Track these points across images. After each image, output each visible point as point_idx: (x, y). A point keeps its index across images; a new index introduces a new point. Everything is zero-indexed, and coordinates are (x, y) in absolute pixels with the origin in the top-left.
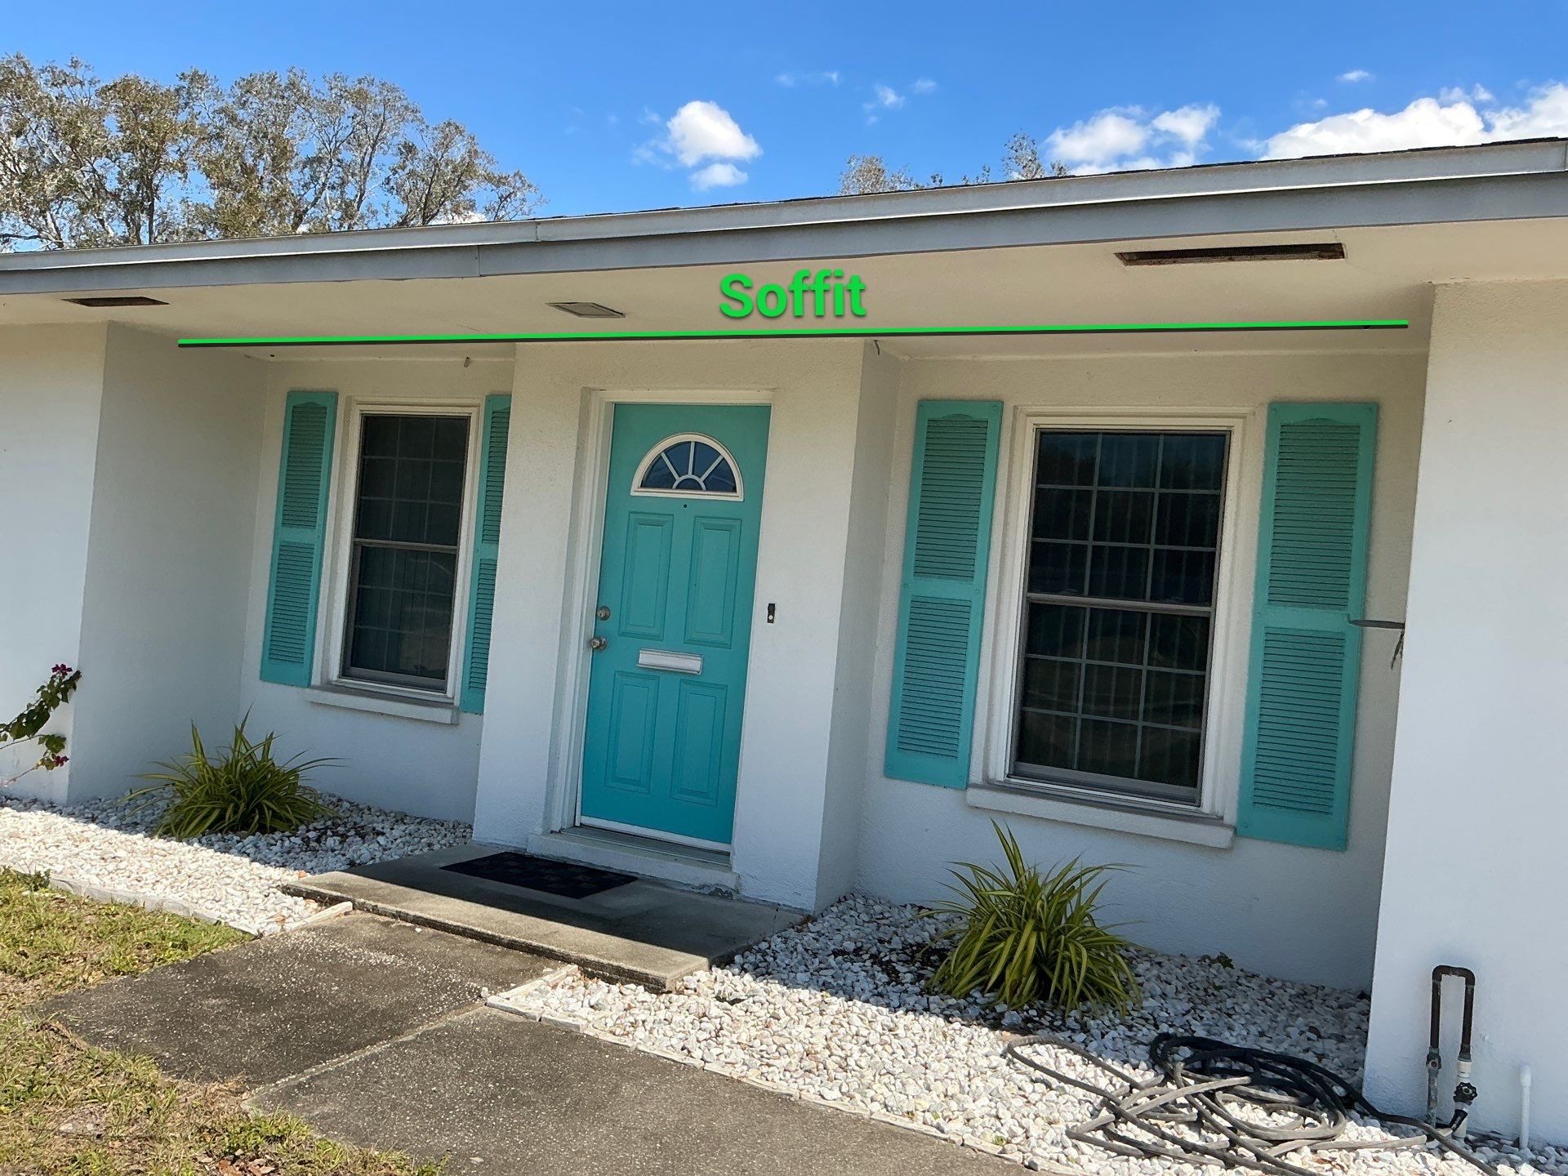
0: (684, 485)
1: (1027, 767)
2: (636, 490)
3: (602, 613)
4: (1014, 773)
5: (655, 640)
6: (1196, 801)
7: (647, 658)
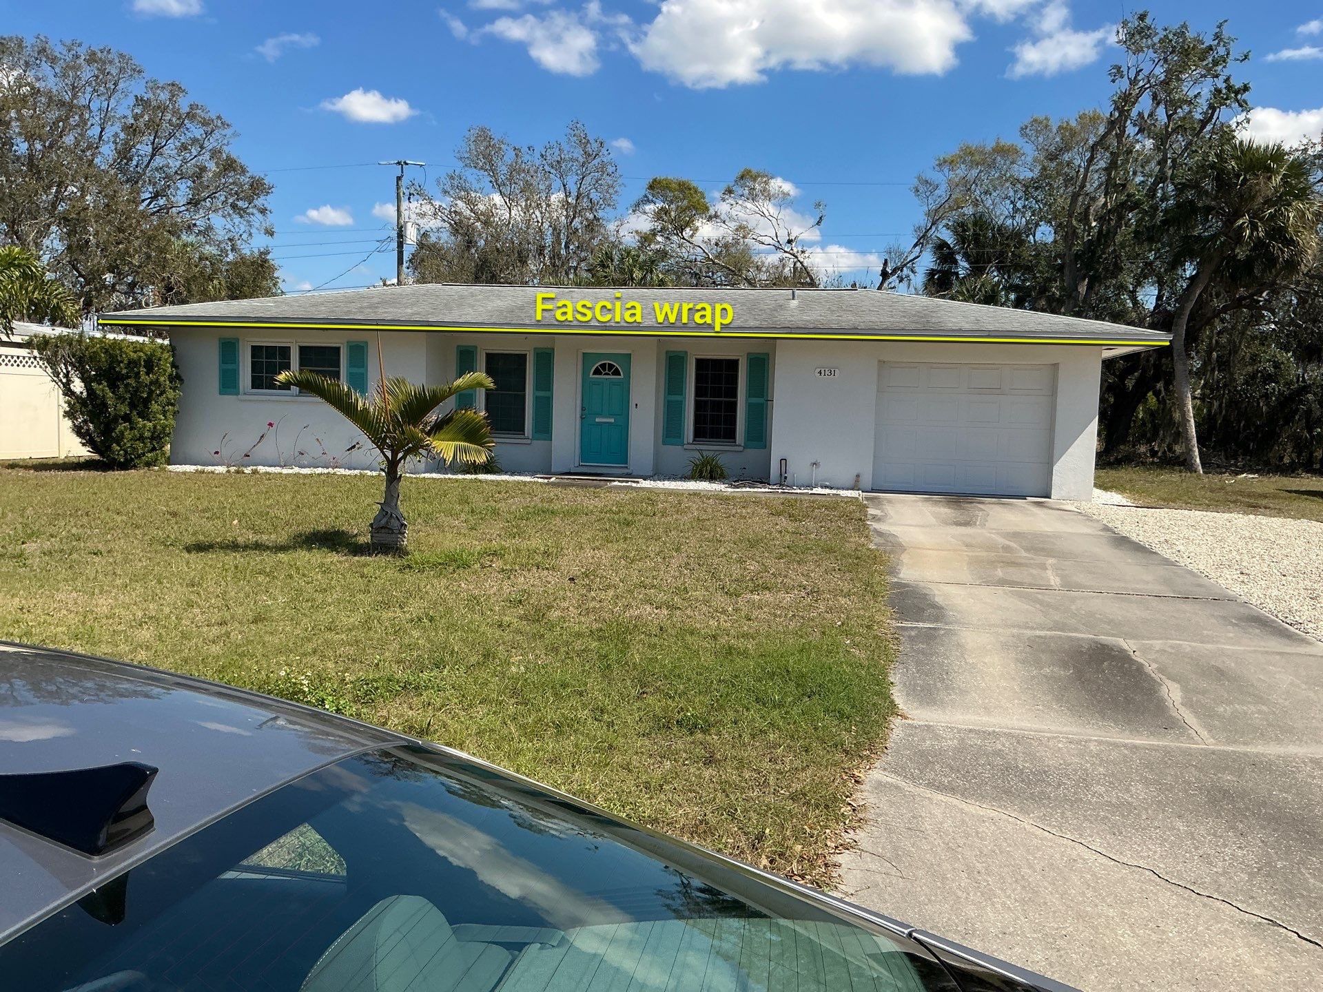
0: (605, 374)
1: (697, 439)
2: (591, 375)
3: (583, 409)
4: (694, 441)
5: (600, 415)
6: (735, 442)
7: (597, 420)
